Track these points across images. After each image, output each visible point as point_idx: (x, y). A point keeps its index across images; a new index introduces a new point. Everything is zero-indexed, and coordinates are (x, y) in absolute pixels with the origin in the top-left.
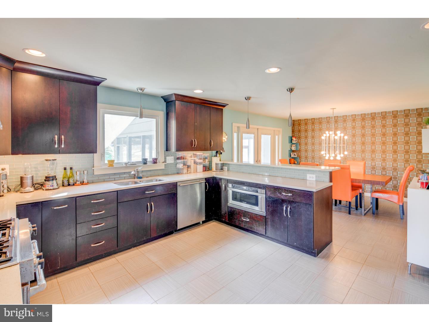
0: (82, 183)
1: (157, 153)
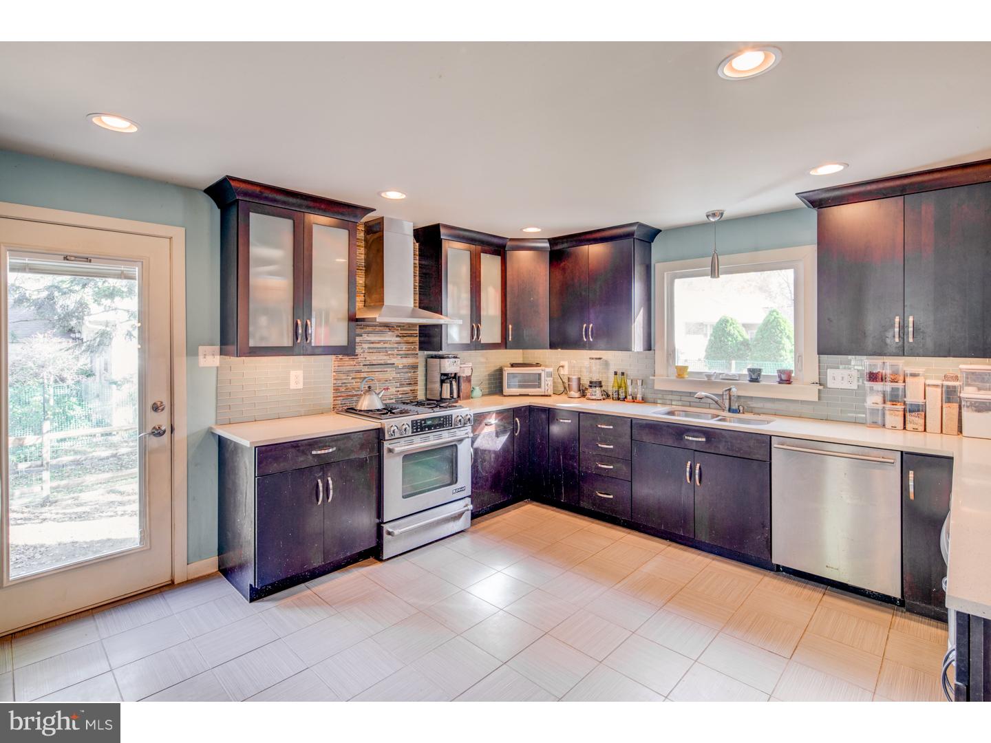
0: (634, 400)
1: (798, 358)
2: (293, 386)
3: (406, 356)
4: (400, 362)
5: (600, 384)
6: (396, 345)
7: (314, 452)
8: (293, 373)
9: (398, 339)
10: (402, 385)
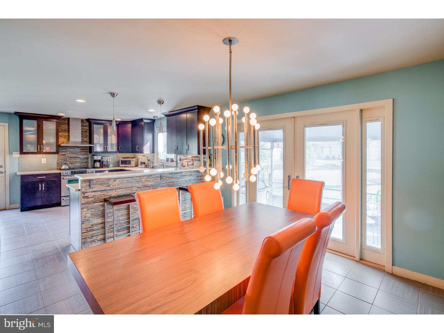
2: (43, 162)
3: (84, 155)
4: (81, 157)
5: (144, 163)
6: (80, 152)
7: (38, 178)
8: (43, 159)
9: (81, 150)
10: (82, 163)
